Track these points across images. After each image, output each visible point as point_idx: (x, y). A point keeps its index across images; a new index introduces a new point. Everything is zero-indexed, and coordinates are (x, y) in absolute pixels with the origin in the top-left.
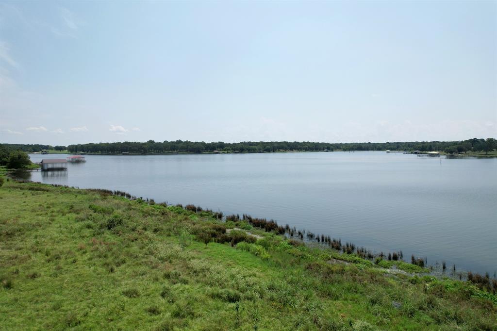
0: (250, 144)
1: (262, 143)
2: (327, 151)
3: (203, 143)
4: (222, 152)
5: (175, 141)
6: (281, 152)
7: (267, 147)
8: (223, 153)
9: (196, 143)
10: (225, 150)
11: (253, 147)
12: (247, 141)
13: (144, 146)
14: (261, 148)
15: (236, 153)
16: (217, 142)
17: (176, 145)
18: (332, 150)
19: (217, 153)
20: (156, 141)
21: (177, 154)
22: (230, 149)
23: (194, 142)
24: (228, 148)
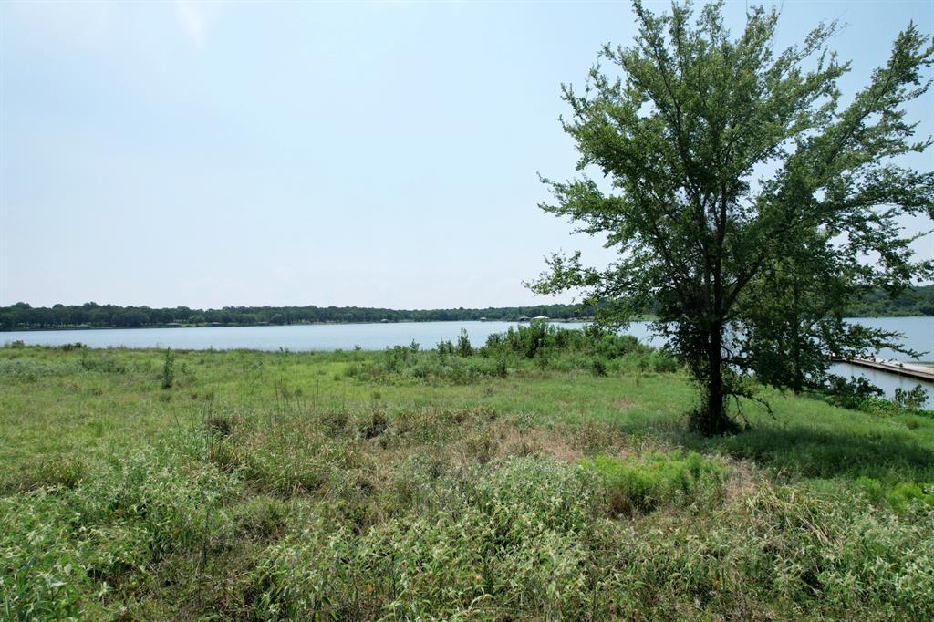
0: (243, 310)
1: (267, 309)
2: (386, 322)
3: (145, 309)
4: (185, 325)
5: (82, 305)
6: (303, 324)
7: (276, 315)
8: (188, 327)
9: (130, 309)
10: (190, 322)
11: (250, 315)
12: (237, 305)
13: (7, 314)
14: (265, 317)
15: (214, 326)
16: (176, 307)
17: (84, 312)
18: (396, 321)
19: (175, 326)
20: (34, 306)
21: (88, 328)
22: (203, 319)
23: (125, 306)
24: (198, 318)
